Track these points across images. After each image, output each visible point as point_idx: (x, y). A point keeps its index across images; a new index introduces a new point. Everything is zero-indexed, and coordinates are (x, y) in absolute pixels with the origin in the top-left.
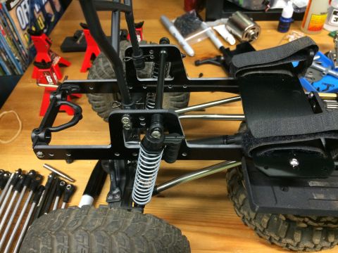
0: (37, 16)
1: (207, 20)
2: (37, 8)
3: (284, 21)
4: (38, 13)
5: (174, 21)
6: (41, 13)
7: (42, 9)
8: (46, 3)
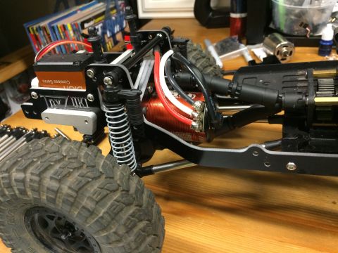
0: (107, 40)
1: (248, 44)
2: (109, 34)
3: (324, 44)
4: (109, 38)
5: (215, 44)
6: (111, 39)
7: (113, 36)
8: (118, 32)
